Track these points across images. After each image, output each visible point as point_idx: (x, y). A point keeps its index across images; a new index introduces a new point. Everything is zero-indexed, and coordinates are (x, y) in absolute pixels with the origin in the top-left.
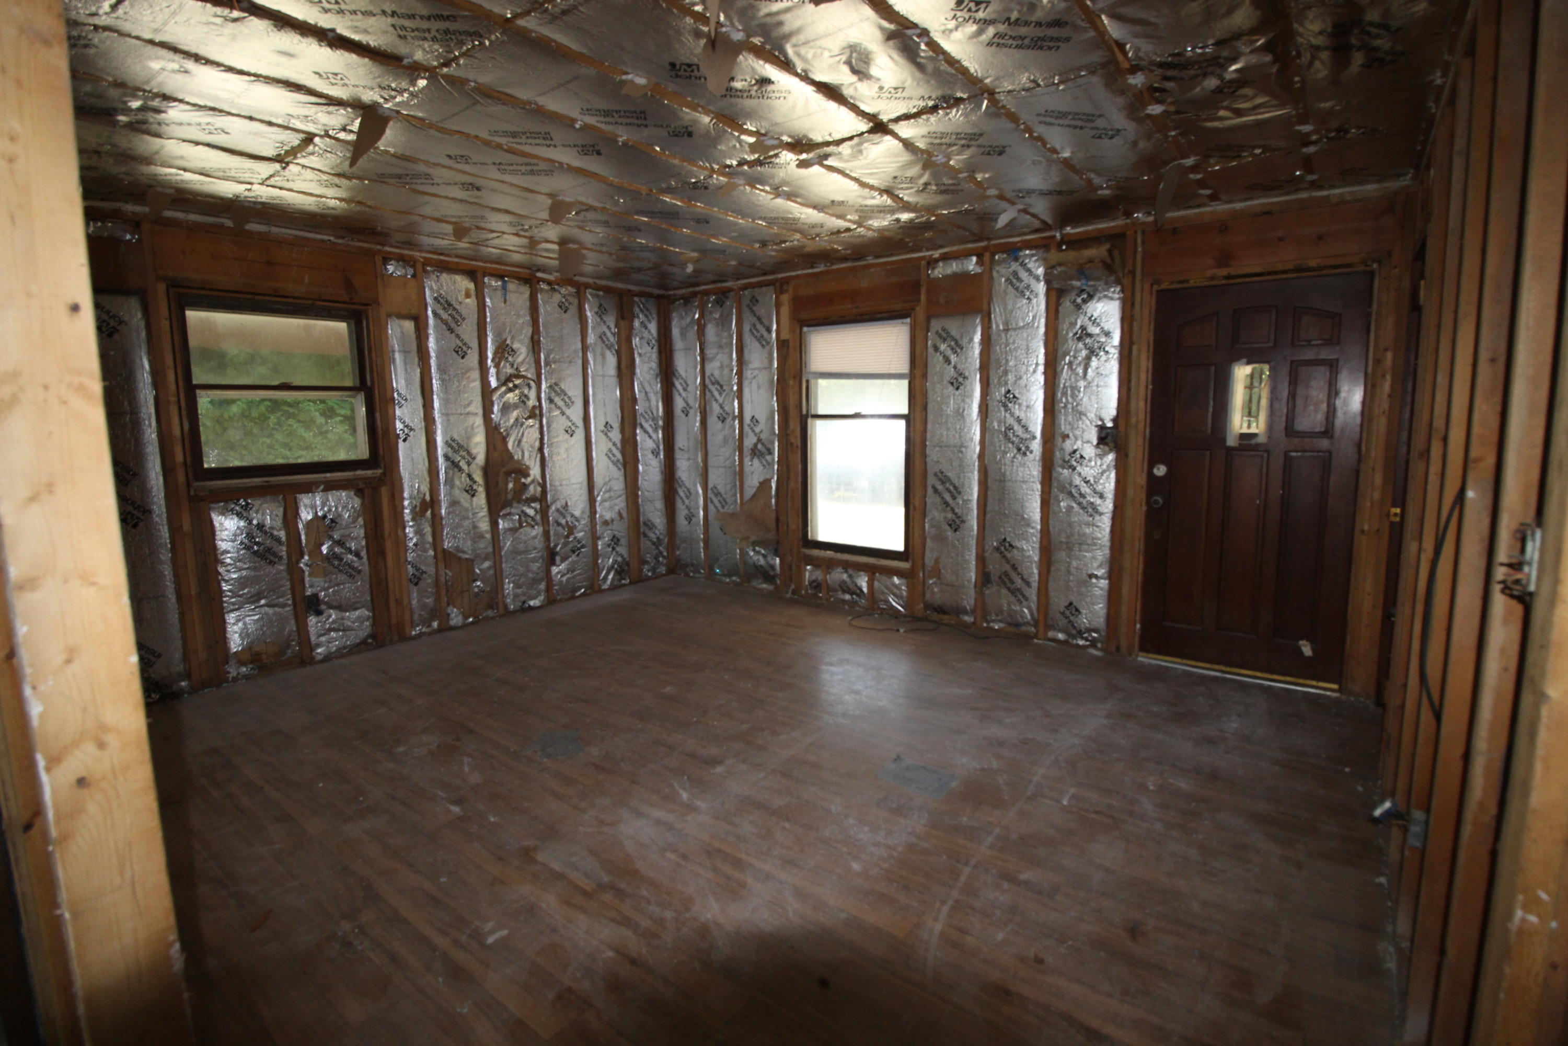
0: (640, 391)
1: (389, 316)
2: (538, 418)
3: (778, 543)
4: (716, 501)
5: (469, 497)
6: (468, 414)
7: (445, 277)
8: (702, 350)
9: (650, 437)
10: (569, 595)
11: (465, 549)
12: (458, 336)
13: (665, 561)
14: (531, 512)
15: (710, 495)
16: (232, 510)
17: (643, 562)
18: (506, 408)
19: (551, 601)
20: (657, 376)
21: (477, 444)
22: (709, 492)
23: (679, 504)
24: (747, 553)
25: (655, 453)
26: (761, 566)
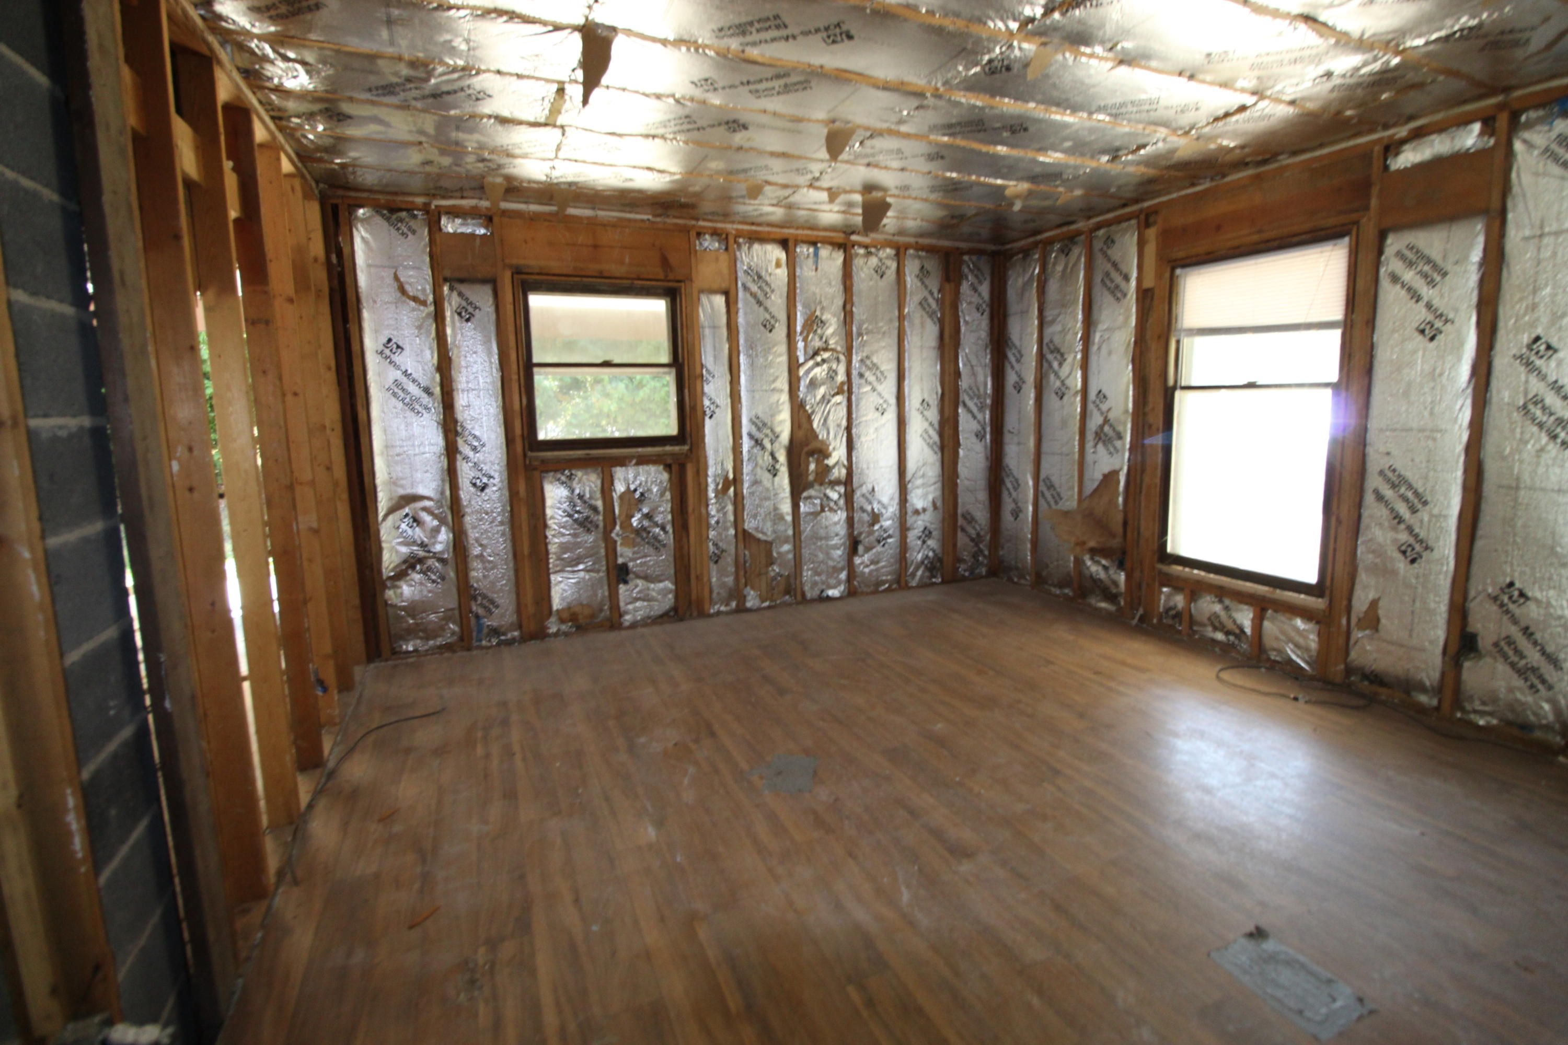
0: (964, 365)
1: (701, 291)
2: (846, 394)
3: (1124, 553)
4: (1048, 494)
5: (770, 476)
6: (773, 390)
7: (756, 247)
8: (1041, 311)
9: (974, 417)
10: (872, 588)
11: (765, 530)
12: (766, 309)
13: (985, 562)
14: (834, 496)
15: (1042, 487)
16: (559, 480)
17: (960, 560)
18: (813, 384)
19: (851, 593)
20: (986, 347)
21: (781, 422)
22: (1041, 483)
23: (1005, 495)
24: (1083, 562)
25: (980, 436)
26: (1100, 580)
